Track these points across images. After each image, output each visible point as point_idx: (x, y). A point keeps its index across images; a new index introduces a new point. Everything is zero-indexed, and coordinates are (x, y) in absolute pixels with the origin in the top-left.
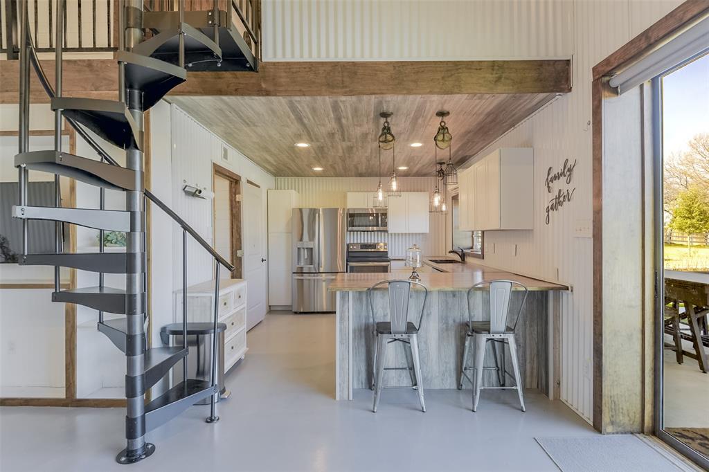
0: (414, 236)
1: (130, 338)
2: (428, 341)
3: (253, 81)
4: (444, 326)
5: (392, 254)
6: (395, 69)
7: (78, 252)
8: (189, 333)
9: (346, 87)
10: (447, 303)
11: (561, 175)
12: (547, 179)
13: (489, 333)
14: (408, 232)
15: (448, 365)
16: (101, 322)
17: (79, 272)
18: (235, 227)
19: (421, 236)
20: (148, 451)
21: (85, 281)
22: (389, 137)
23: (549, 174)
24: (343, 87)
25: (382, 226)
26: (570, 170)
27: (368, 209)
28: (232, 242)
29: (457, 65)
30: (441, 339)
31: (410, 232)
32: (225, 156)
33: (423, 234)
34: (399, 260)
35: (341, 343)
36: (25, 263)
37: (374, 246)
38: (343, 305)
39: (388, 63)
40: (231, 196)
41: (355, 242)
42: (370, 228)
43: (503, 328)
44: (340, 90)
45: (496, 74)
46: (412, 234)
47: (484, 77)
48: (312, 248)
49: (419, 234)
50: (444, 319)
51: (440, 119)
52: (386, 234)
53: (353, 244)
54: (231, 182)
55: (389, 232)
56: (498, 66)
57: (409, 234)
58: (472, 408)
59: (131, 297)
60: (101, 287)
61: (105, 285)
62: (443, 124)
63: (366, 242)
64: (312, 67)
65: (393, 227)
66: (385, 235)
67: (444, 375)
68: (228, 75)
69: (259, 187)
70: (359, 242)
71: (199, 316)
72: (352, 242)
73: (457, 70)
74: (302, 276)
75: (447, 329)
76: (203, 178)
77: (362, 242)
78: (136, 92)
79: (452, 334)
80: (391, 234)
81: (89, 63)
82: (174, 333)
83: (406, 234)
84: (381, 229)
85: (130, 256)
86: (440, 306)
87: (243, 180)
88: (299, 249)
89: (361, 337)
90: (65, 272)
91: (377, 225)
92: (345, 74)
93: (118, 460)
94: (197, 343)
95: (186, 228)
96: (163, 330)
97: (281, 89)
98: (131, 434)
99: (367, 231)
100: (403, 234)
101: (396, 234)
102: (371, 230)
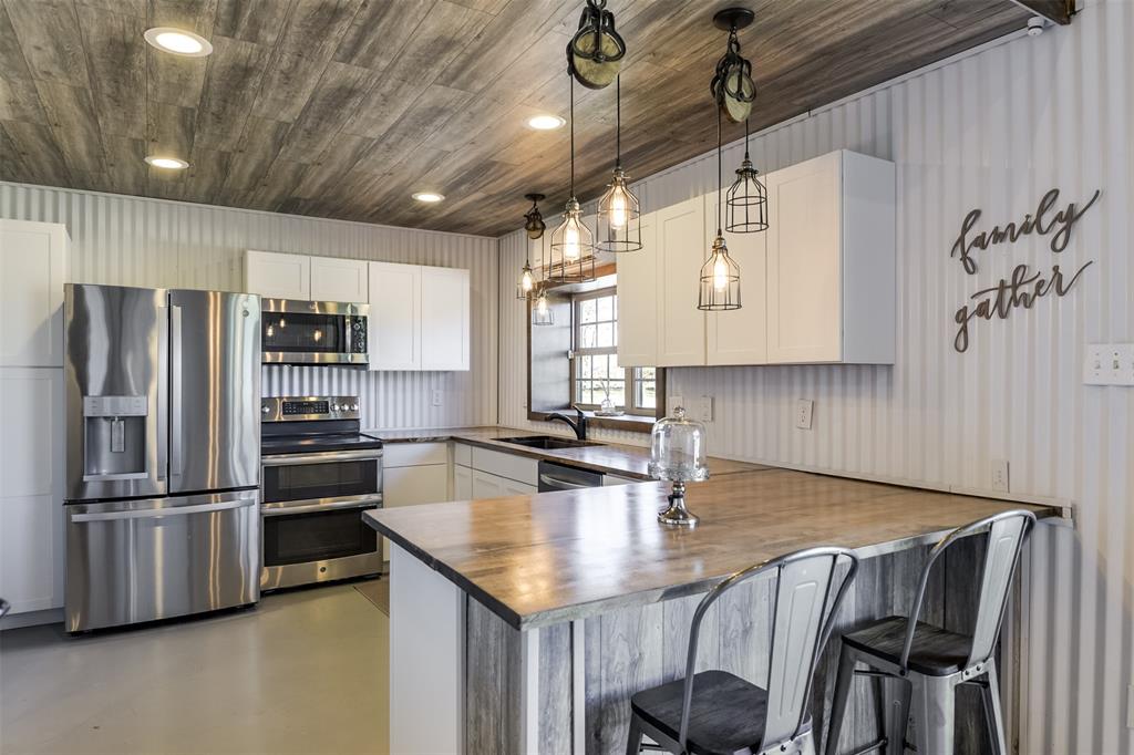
5: (368, 427)
11: (1026, 229)
12: (961, 240)
14: (417, 368)
19: (442, 378)
23: (965, 229)
25: (351, 351)
26: (1070, 218)
27: (312, 303)
31: (426, 368)
33: (446, 372)
37: (321, 406)
42: (317, 357)
46: (430, 372)
48: (141, 418)
52: (363, 372)
55: (372, 368)
57: (421, 372)
65: (382, 353)
74: (83, 511)
80: (377, 373)
83: (413, 372)
84: (349, 358)
99: (312, 365)
100: (404, 372)
101: (386, 373)
102: (317, 361)
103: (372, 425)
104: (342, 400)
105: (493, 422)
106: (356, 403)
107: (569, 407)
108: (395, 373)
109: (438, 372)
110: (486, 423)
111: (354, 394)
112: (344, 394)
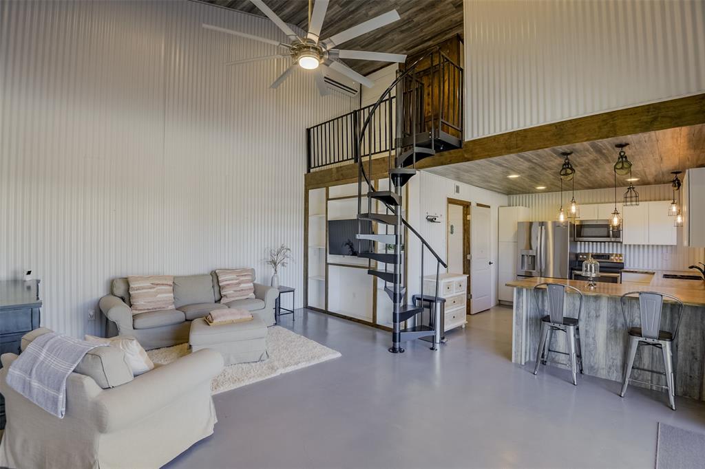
0: (660, 249)
1: (395, 294)
2: (596, 338)
3: (460, 154)
4: (613, 328)
6: (556, 128)
7: (379, 252)
8: (424, 300)
9: (519, 147)
10: (616, 309)
13: (641, 336)
15: (615, 361)
16: (385, 287)
17: (379, 262)
18: (466, 238)
19: (669, 248)
20: (401, 351)
21: (381, 267)
22: (569, 171)
24: (517, 148)
25: (613, 237)
28: (464, 248)
29: (612, 115)
30: (608, 338)
31: (651, 243)
32: (458, 191)
34: (632, 272)
35: (517, 324)
36: (360, 256)
38: (518, 298)
39: (550, 125)
40: (464, 216)
41: (587, 252)
43: (656, 334)
44: (514, 150)
45: (652, 115)
46: (662, 245)
47: (640, 120)
48: (534, 256)
49: (667, 246)
50: (612, 322)
51: (619, 150)
53: (584, 254)
54: (464, 207)
55: (624, 243)
56: (654, 108)
57: (657, 245)
58: (619, 393)
59: (396, 275)
60: (386, 270)
61: (388, 269)
62: (622, 154)
64: (495, 138)
66: (617, 246)
67: (610, 368)
68: (446, 153)
69: (489, 207)
71: (429, 292)
72: (582, 252)
73: (613, 118)
75: (615, 331)
76: (440, 209)
78: (399, 178)
79: (620, 336)
81: (383, 159)
82: (419, 299)
84: (613, 239)
85: (395, 256)
86: (609, 311)
87: (473, 204)
88: (523, 255)
89: (537, 324)
90: (373, 261)
91: (609, 236)
92: (519, 138)
93: (389, 351)
94: (430, 307)
95: (424, 242)
96: (413, 297)
97: (476, 156)
98: (394, 341)
104: (615, 255)
106: (621, 257)
111: (619, 253)
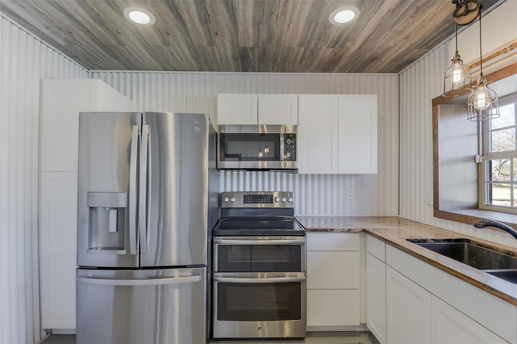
5: (300, 212)
19: (354, 179)
25: (285, 160)
31: (341, 172)
33: (357, 175)
37: (268, 198)
41: (235, 190)
46: (344, 175)
53: (231, 195)
55: (300, 172)
57: (338, 175)
63: (254, 190)
65: (307, 161)
66: (288, 178)
70: (241, 190)
72: (229, 190)
77: (248, 190)
80: (306, 176)
83: (332, 175)
84: (285, 165)
91: (277, 159)
99: (257, 170)
100: (326, 175)
101: (313, 175)
102: (260, 167)
103: (303, 212)
104: (282, 194)
105: (395, 214)
106: (292, 196)
107: (476, 207)
108: (319, 175)
109: (350, 175)
110: (388, 214)
111: (291, 190)
112: (285, 190)
